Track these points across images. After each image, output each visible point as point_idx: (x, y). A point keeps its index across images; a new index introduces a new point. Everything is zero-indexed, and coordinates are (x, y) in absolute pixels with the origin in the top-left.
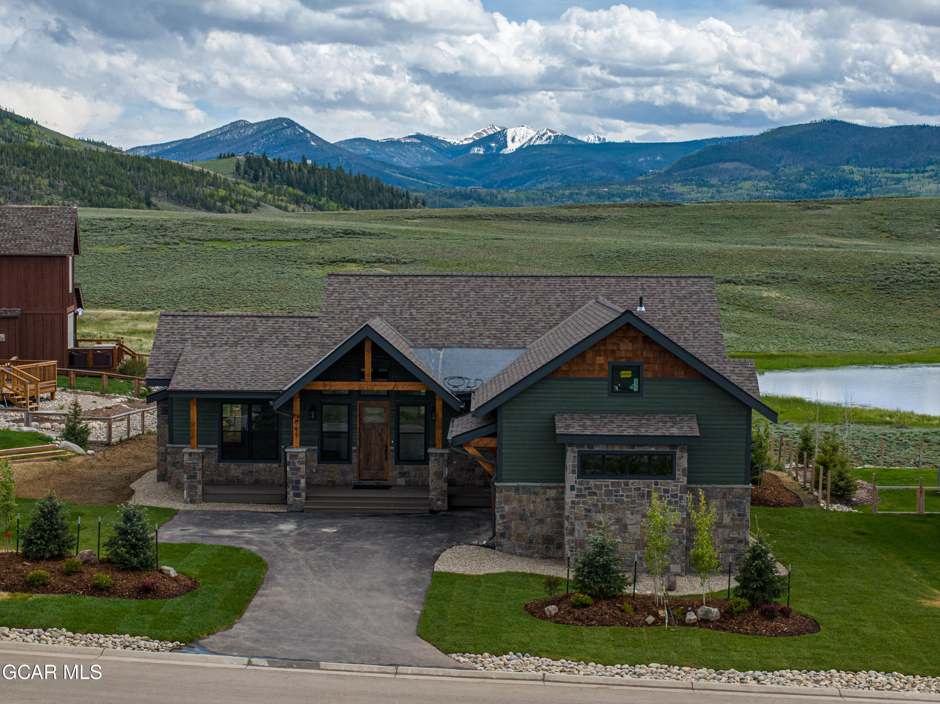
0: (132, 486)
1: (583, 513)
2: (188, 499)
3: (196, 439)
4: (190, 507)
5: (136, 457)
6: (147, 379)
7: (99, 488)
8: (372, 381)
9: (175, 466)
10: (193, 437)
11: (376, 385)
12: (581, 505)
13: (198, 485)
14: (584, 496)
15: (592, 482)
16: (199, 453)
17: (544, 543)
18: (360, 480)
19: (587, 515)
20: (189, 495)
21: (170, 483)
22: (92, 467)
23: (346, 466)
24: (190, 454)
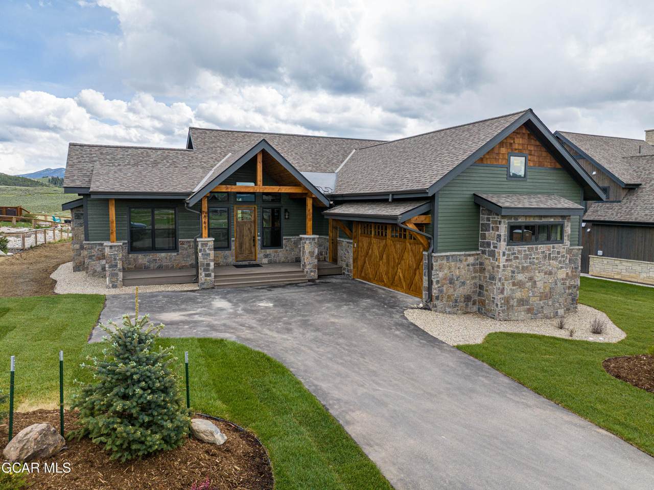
0: (53, 276)
1: (510, 274)
2: (111, 285)
3: (115, 234)
4: (113, 292)
5: (46, 257)
6: (65, 187)
7: (22, 280)
8: (263, 185)
9: (91, 259)
10: (112, 233)
11: (266, 189)
12: (509, 268)
13: (119, 273)
14: (510, 260)
15: (516, 248)
16: (119, 246)
17: (465, 301)
18: (237, 261)
19: (512, 276)
20: (111, 282)
21: (87, 272)
22: (12, 264)
23: (227, 252)
24: (111, 247)
